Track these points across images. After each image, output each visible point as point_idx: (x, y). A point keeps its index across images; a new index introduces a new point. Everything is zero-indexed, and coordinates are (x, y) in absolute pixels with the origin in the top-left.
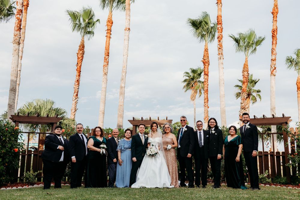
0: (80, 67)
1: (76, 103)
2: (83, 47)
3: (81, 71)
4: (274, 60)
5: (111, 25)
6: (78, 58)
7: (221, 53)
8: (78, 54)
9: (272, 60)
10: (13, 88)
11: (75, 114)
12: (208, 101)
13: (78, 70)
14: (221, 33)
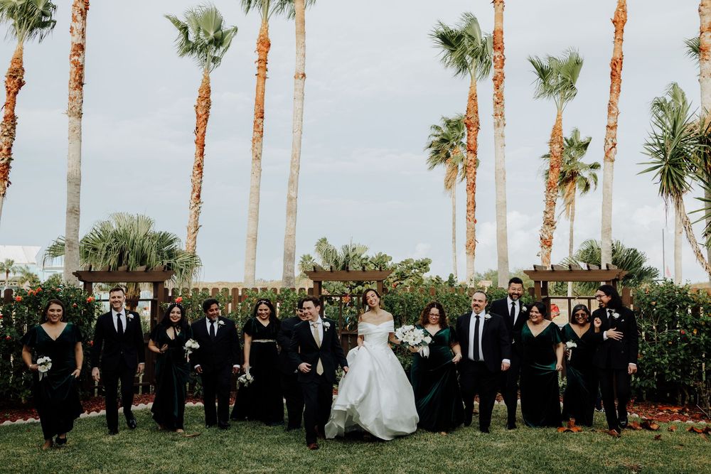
0: (203, 135)
1: (197, 213)
2: (209, 92)
3: (204, 145)
4: (612, 128)
5: (266, 50)
6: (198, 117)
7: (499, 113)
8: (197, 107)
9: (608, 126)
10: (73, 207)
11: (195, 237)
12: (475, 207)
13: (199, 142)
14: (502, 68)
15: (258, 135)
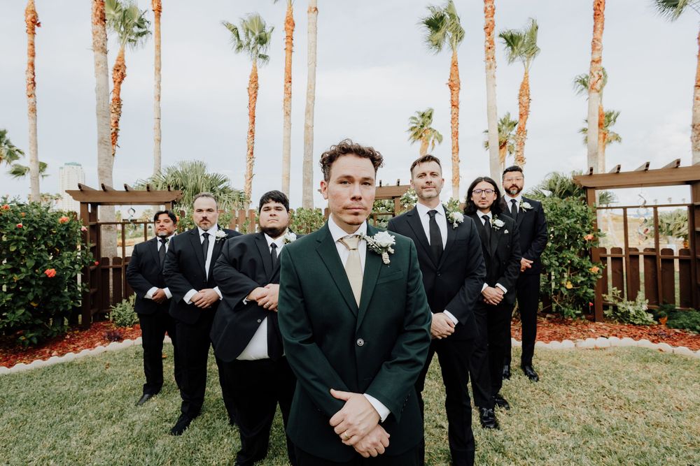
0: (254, 109)
1: (251, 165)
2: (256, 77)
3: (254, 117)
4: (597, 62)
5: (291, 28)
6: (250, 95)
7: (490, 56)
8: (248, 89)
9: (593, 61)
11: (251, 183)
12: (458, 150)
13: (252, 114)
14: (492, 16)
15: (288, 96)
